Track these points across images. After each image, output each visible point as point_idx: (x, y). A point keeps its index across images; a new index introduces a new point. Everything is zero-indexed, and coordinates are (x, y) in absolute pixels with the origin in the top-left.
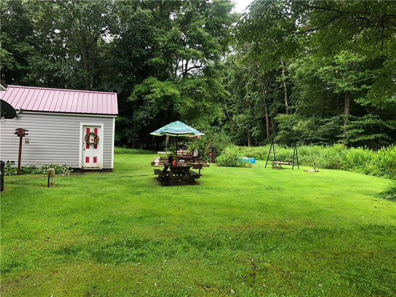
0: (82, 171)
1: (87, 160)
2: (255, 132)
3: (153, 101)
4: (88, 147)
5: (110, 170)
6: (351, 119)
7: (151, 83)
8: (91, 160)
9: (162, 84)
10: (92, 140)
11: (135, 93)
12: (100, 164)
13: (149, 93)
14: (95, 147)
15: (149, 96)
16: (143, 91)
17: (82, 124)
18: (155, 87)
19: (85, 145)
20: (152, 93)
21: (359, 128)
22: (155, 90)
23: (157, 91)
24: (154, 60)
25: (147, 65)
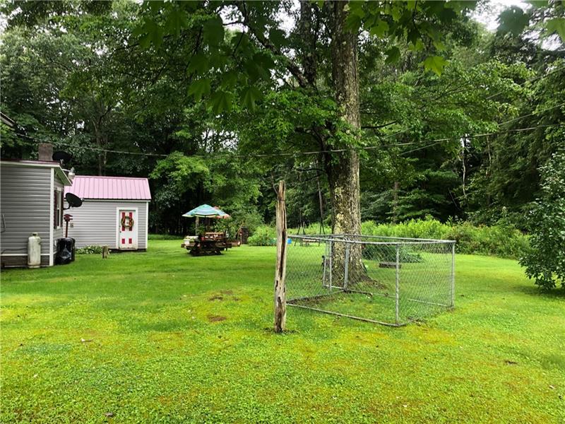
0: (119, 251)
1: (123, 241)
2: (307, 211)
3: (179, 179)
4: (123, 230)
5: (144, 250)
6: (400, 194)
7: (177, 160)
8: (127, 241)
9: (189, 159)
10: (127, 223)
11: (159, 170)
12: (135, 245)
13: (174, 169)
14: (131, 229)
15: (174, 174)
16: (167, 167)
17: (118, 209)
18: (182, 164)
19: (121, 228)
20: (178, 170)
21: (408, 204)
22: (181, 166)
23: (184, 167)
24: (178, 133)
25: (171, 139)
